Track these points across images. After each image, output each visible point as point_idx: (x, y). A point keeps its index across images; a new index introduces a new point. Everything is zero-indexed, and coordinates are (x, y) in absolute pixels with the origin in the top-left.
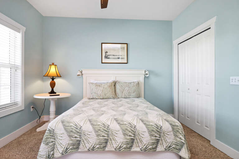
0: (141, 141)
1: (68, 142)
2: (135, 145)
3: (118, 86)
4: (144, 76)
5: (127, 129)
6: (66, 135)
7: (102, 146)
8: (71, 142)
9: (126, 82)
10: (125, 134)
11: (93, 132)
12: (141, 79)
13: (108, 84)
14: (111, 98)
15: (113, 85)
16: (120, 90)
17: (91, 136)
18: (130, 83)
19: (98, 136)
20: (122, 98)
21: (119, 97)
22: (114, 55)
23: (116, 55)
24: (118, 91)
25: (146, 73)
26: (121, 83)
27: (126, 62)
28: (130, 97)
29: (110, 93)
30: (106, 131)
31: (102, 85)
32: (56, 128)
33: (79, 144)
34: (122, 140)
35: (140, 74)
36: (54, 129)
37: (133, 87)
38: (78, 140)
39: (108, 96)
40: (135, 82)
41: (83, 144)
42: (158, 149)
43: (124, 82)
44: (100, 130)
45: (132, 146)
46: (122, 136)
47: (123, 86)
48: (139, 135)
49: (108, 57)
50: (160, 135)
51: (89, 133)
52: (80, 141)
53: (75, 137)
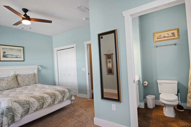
0: (58, 99)
1: (22, 111)
2: (55, 101)
3: (19, 78)
4: (37, 69)
5: (52, 95)
6: (21, 107)
7: (41, 107)
8: (24, 110)
9: (26, 74)
10: (51, 98)
11: (36, 101)
12: (36, 72)
13: (11, 78)
14: (15, 88)
15: (15, 78)
16: (21, 80)
17: (35, 103)
18: (29, 75)
19: (39, 102)
20: (24, 86)
21: (22, 85)
22: (11, 55)
23: (14, 55)
24: (20, 81)
25: (39, 67)
26: (22, 76)
27: (23, 60)
28: (30, 84)
29: (14, 84)
30: (43, 99)
31: (5, 79)
32: (13, 106)
33: (29, 110)
34: (50, 101)
35: (34, 68)
36: (12, 107)
37: (31, 77)
38: (28, 108)
39: (12, 87)
40: (32, 74)
41: (31, 109)
42: (64, 100)
43: (24, 75)
44: (39, 99)
45: (54, 102)
46: (50, 99)
47: (24, 78)
48: (57, 96)
49: (7, 56)
50: (64, 94)
51: (34, 102)
52: (29, 108)
53: (27, 107)
